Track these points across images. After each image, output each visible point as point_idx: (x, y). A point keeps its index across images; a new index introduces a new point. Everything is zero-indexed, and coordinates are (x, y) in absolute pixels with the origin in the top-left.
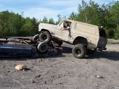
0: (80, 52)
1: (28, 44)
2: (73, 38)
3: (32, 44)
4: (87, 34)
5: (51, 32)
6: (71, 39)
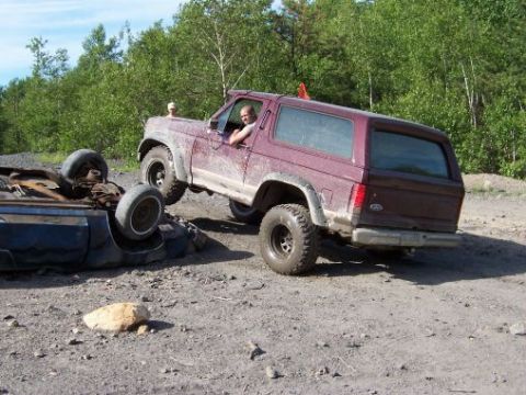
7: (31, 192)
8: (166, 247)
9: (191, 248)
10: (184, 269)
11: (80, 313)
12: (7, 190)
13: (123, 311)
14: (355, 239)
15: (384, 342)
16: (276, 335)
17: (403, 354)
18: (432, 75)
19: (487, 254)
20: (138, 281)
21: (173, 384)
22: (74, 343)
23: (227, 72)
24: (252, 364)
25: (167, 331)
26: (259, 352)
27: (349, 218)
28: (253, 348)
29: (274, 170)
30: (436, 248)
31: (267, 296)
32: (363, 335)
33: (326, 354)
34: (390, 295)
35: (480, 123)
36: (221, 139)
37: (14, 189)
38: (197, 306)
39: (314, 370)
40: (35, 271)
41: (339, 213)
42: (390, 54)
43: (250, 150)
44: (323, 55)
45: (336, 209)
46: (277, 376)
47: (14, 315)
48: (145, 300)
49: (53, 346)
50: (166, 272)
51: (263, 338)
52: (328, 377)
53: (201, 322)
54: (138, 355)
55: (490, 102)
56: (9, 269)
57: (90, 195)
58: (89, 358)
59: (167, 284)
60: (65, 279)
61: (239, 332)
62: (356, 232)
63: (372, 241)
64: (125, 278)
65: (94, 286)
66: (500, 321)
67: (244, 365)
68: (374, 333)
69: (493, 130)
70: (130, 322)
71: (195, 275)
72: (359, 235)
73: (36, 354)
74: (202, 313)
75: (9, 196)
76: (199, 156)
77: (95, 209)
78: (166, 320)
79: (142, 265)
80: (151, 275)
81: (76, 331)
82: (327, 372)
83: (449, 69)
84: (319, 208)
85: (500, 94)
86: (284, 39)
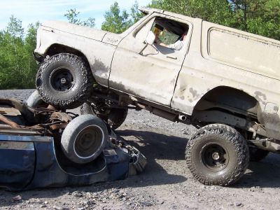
0: (222, 161)
1: (14, 124)
2: (194, 93)
3: (36, 127)
4: (259, 79)
5: (92, 61)
6: (183, 98)
8: (109, 170)
9: (132, 172)
10: (121, 191)
50: (104, 193)
57: (44, 122)
71: (127, 199)
77: (43, 135)
79: (87, 185)
86: (239, 8)
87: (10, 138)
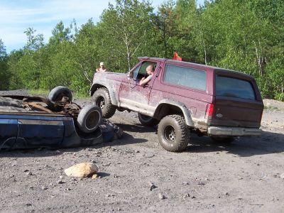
3: (62, 112)
7: (34, 108)
8: (103, 136)
9: (116, 137)
10: (113, 147)
11: (62, 169)
12: (22, 107)
13: (85, 167)
14: (209, 132)
15: (217, 182)
16: (162, 179)
17: (227, 188)
18: (238, 47)
19: (269, 140)
20: (89, 153)
21: (112, 202)
22: (61, 183)
23: (129, 46)
24: (151, 193)
25: (107, 177)
26: (154, 187)
27: (206, 122)
28: (151, 185)
29: (164, 98)
30: (249, 136)
31: (156, 161)
32: (206, 179)
33: (188, 188)
34: (219, 160)
35: (263, 72)
36: (135, 83)
37: (25, 107)
38: (121, 166)
39: (182, 195)
40: (37, 148)
41: (201, 119)
42: (216, 36)
43: (151, 88)
44: (180, 37)
45: (198, 117)
46: (164, 198)
47: (29, 169)
48: (94, 162)
49: (51, 184)
50: (103, 149)
51: (156, 181)
52: (189, 199)
53: (124, 173)
54: (94, 188)
55: (269, 61)
56: (24, 147)
57: (64, 110)
58: (69, 190)
59: (104, 155)
60: (52, 152)
61: (143, 178)
62: (209, 129)
63: (218, 133)
64: (83, 152)
65: (67, 156)
66: (275, 172)
67: (147, 193)
68: (211, 178)
69: (271, 76)
70: (88, 172)
71: (118, 151)
72: (212, 130)
73: (43, 188)
74: (124, 169)
75: (23, 110)
76: (124, 92)
77: (67, 117)
78: (106, 172)
79: (91, 145)
80: (96, 151)
81: (61, 177)
82: (189, 196)
83: (247, 44)
84: (189, 116)
85: (274, 57)
86: (160, 28)
87: (50, 118)
